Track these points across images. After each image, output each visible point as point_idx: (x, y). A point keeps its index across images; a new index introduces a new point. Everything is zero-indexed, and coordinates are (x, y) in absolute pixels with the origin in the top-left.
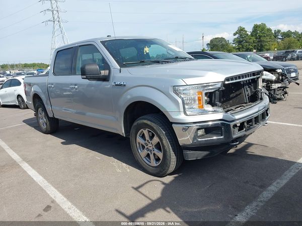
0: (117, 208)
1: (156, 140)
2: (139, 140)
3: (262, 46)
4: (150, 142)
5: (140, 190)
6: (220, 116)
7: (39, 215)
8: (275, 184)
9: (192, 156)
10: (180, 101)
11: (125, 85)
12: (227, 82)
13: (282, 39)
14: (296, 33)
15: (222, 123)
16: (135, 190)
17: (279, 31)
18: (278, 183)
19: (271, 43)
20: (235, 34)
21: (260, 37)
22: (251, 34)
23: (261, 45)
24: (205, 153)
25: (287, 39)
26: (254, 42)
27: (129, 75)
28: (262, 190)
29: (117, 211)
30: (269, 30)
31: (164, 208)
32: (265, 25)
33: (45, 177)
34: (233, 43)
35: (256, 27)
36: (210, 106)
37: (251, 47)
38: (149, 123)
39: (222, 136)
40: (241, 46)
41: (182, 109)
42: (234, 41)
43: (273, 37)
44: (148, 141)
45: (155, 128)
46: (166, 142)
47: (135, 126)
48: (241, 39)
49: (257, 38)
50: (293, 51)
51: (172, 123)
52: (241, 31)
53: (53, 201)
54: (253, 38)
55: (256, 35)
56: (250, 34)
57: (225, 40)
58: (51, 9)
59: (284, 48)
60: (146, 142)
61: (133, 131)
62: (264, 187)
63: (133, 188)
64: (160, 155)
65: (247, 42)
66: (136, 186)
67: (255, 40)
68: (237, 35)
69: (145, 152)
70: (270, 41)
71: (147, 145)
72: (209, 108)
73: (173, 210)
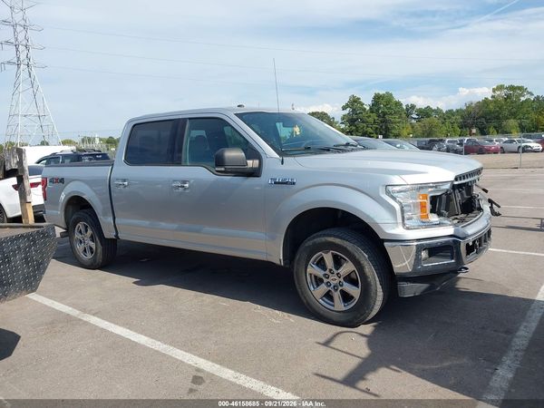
0: (315, 372)
1: (348, 267)
2: (313, 270)
3: (387, 129)
4: (336, 272)
5: (332, 345)
6: (449, 230)
7: (191, 391)
8: (522, 328)
9: (410, 290)
10: (397, 207)
11: (294, 183)
12: (456, 183)
13: (418, 120)
14: (438, 111)
15: (454, 241)
16: (325, 348)
17: (413, 107)
18: (526, 327)
19: (401, 124)
20: (344, 108)
21: (384, 114)
22: (371, 109)
23: (386, 127)
24: (424, 286)
25: (426, 120)
26: (375, 122)
27: (299, 168)
28: (510, 336)
29: (317, 375)
30: (398, 104)
31: (388, 367)
32: (391, 95)
33: (150, 336)
34: (342, 123)
35: (377, 98)
36: (435, 215)
37: (370, 130)
38: (338, 241)
39: (452, 259)
40: (354, 128)
41: (400, 220)
42: (343, 119)
43: (404, 115)
44: (330, 270)
45: (349, 248)
46: (370, 271)
47: (309, 246)
48: (355, 117)
49: (379, 116)
50: (441, 140)
51: (384, 241)
52: (354, 102)
53: (198, 370)
54: (374, 116)
55: (377, 111)
56: (368, 108)
57: (329, 117)
58: (13, 41)
59: (423, 135)
60: (327, 272)
61: (301, 254)
62: (511, 332)
63: (319, 343)
64: (355, 292)
65: (363, 122)
66: (322, 341)
67: (376, 118)
68: (348, 109)
69: (323, 289)
70: (399, 122)
71: (328, 278)
72: (434, 218)
73: (405, 369)
